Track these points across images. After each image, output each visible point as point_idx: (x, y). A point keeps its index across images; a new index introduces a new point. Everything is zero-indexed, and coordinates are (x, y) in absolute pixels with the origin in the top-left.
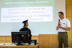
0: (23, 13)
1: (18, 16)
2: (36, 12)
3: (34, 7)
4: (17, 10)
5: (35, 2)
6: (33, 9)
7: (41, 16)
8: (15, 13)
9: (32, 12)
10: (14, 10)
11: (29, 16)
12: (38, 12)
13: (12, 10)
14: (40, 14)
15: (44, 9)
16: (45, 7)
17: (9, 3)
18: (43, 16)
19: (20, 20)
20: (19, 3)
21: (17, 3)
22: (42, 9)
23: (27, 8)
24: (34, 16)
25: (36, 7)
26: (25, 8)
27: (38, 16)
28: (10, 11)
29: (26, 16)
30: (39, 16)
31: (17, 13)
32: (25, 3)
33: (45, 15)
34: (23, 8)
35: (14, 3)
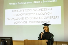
0: (28, 14)
1: (22, 19)
2: (42, 14)
3: (40, 8)
4: (21, 11)
5: (41, 2)
6: (39, 10)
7: (47, 18)
8: (20, 15)
9: (37, 14)
10: (19, 11)
11: (34, 18)
12: (44, 14)
13: (17, 11)
14: (47, 15)
15: (51, 9)
16: (53, 7)
17: (14, 4)
18: (50, 18)
19: (24, 22)
20: (24, 3)
21: (22, 3)
22: (49, 9)
23: (32, 9)
24: (40, 18)
25: (42, 8)
26: (30, 9)
27: (44, 18)
28: (15, 13)
29: (31, 18)
30: (46, 18)
31: (21, 15)
32: (30, 3)
33: (52, 17)
34: (28, 9)
35: (19, 3)
